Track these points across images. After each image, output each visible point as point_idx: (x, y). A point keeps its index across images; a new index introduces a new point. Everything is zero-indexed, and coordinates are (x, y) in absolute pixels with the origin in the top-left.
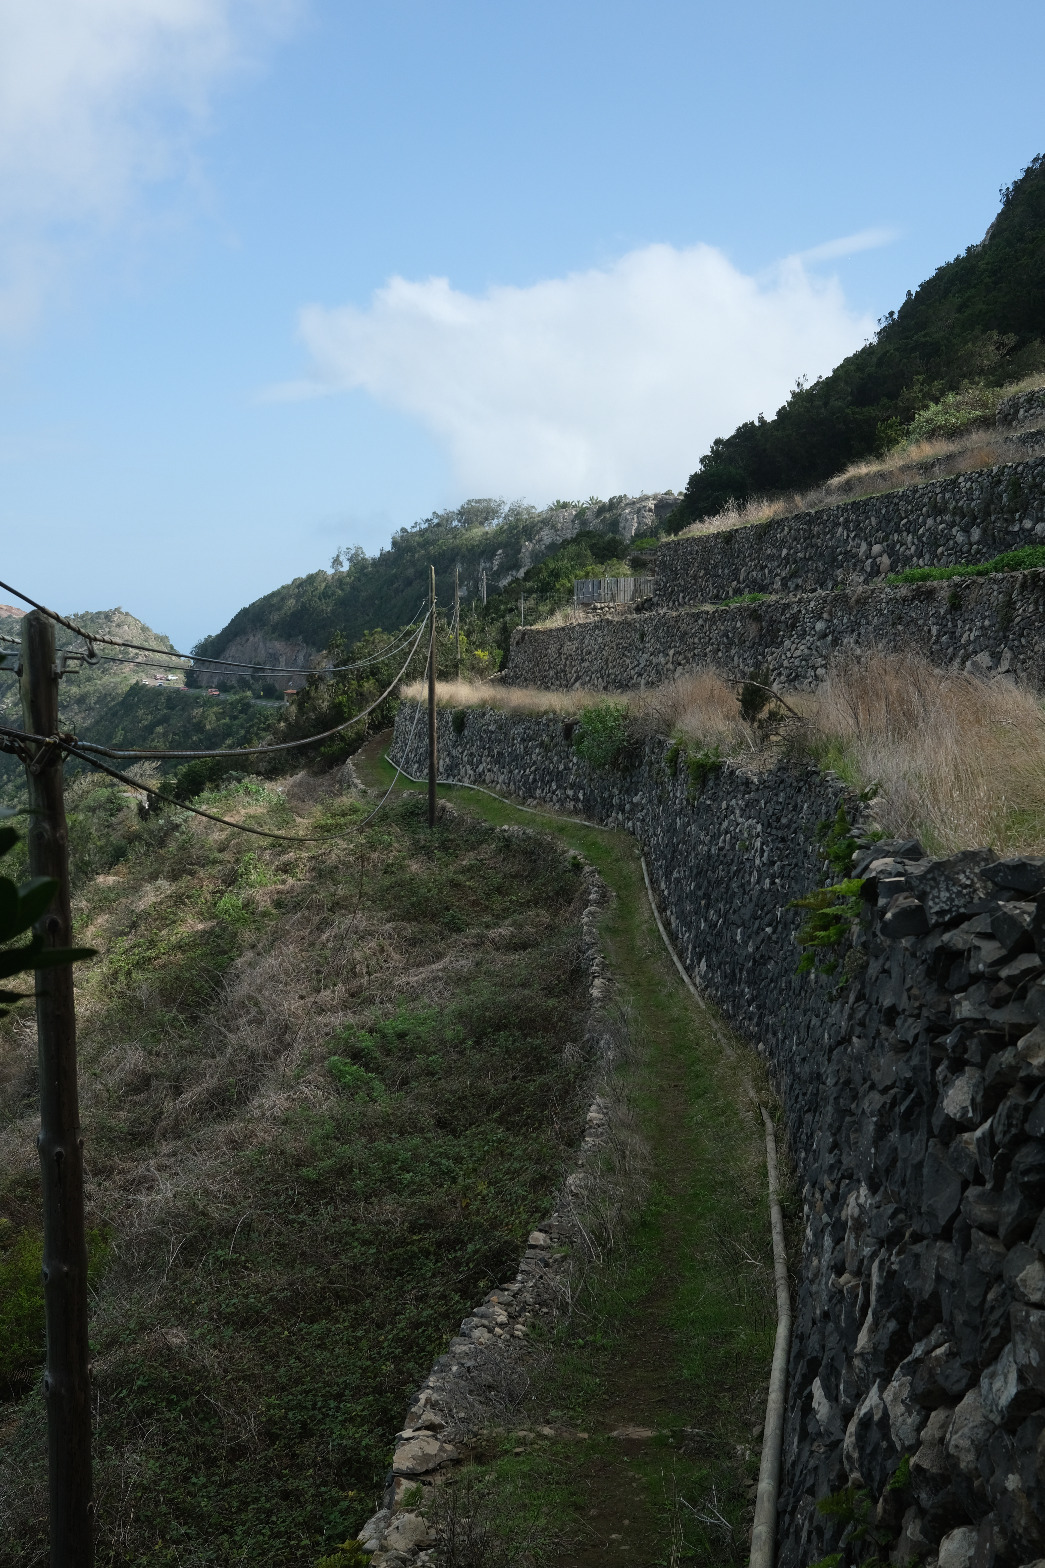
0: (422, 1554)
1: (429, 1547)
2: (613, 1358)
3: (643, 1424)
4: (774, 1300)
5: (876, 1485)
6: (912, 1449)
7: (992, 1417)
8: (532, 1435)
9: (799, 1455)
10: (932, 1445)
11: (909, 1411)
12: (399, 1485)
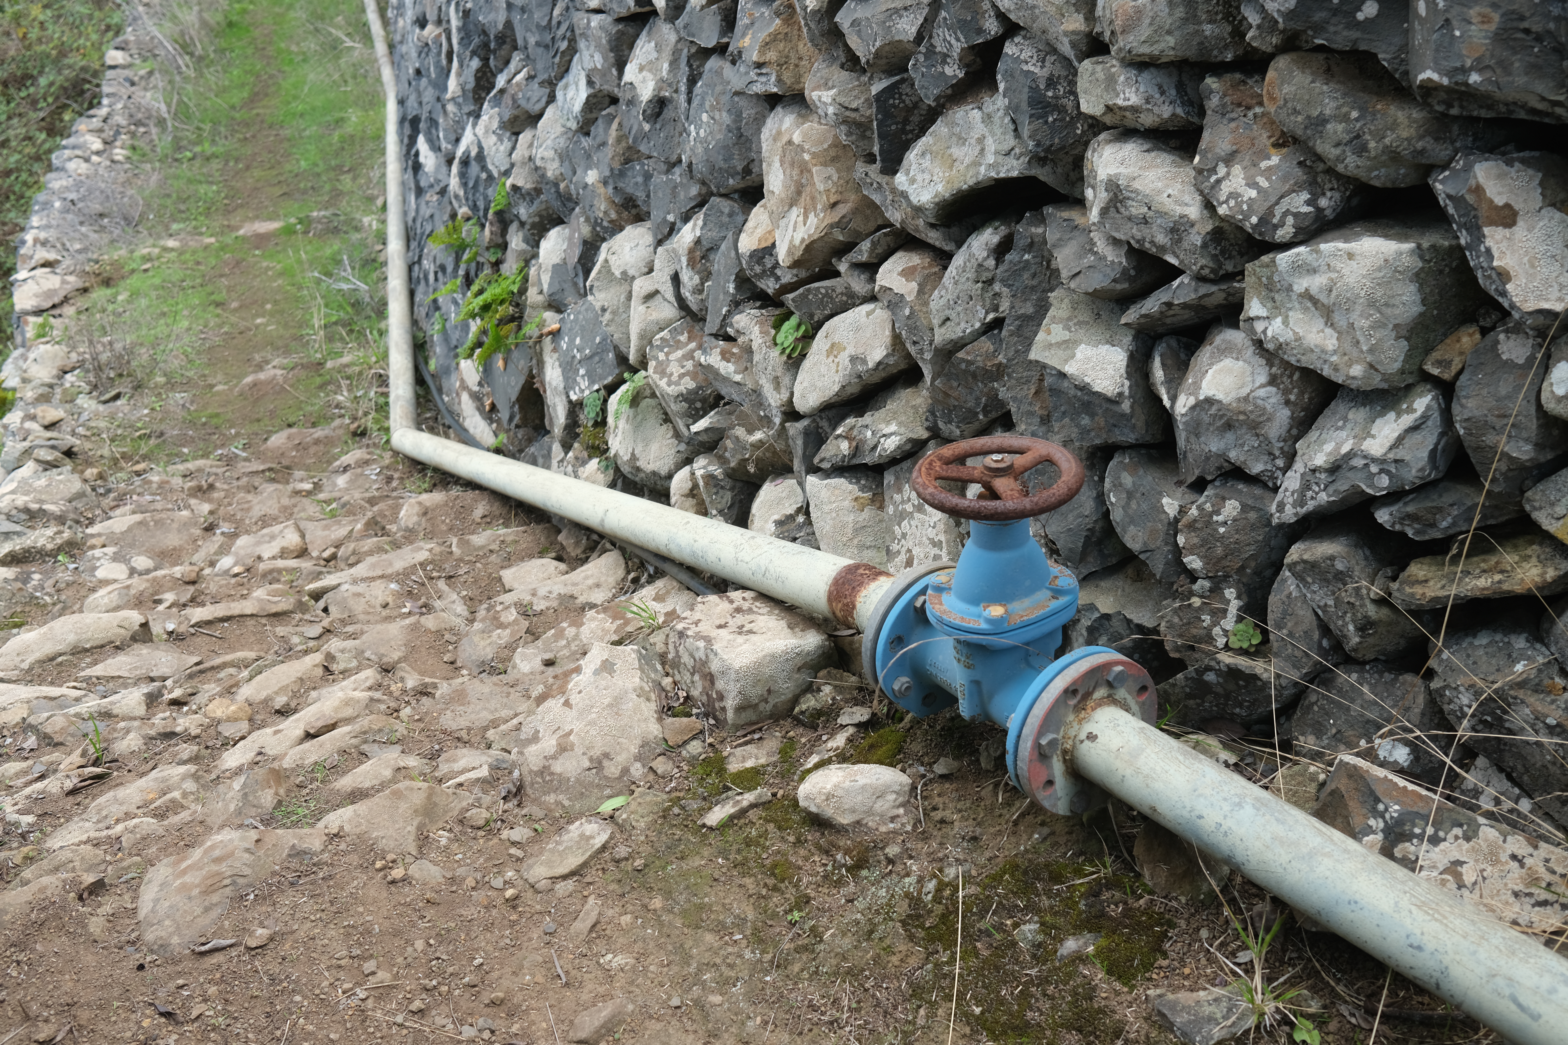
0: (68, 376)
1: (73, 369)
2: (226, 164)
3: (270, 219)
4: (379, 80)
5: (481, 213)
6: (507, 173)
7: (569, 124)
8: (156, 251)
9: (417, 210)
10: (524, 164)
11: (500, 139)
12: (26, 323)
